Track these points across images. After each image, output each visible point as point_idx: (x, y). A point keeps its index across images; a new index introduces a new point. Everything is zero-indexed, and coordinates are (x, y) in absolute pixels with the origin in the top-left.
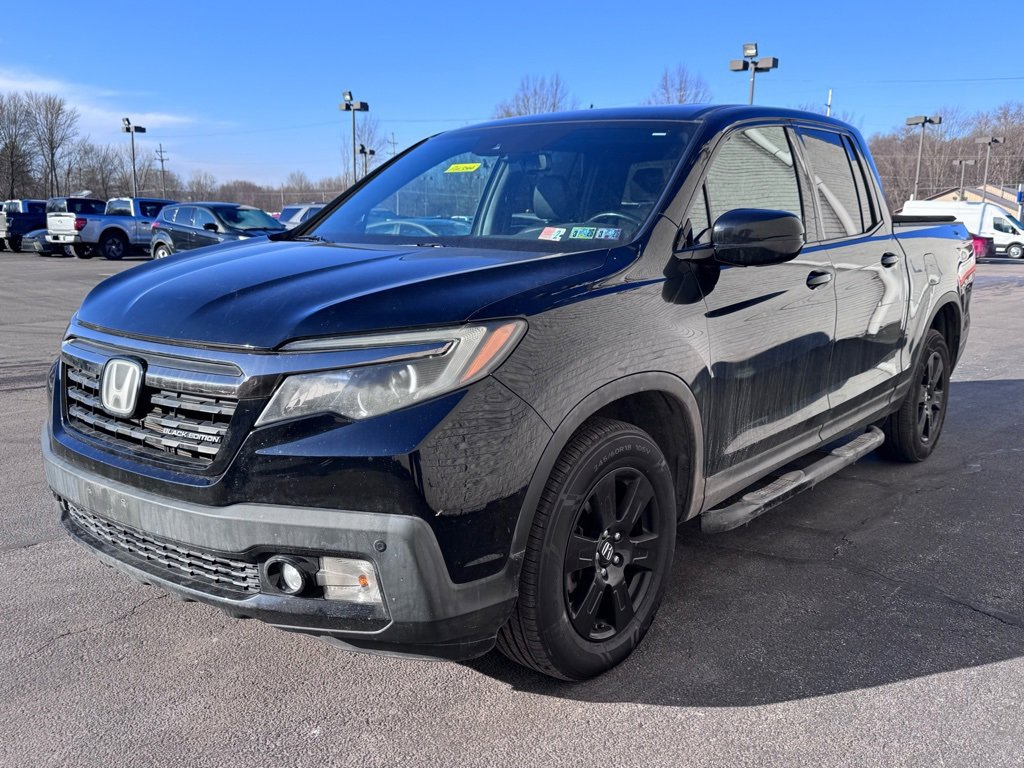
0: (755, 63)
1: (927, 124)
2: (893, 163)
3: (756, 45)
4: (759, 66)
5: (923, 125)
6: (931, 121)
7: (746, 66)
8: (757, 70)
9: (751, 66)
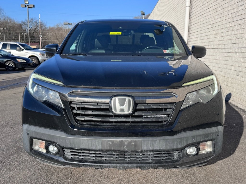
0: (28, 6)
1: (69, 25)
2: (56, 34)
3: (28, 1)
4: (29, 6)
5: (68, 25)
6: (69, 24)
7: (26, 6)
8: (29, 7)
9: (27, 6)
